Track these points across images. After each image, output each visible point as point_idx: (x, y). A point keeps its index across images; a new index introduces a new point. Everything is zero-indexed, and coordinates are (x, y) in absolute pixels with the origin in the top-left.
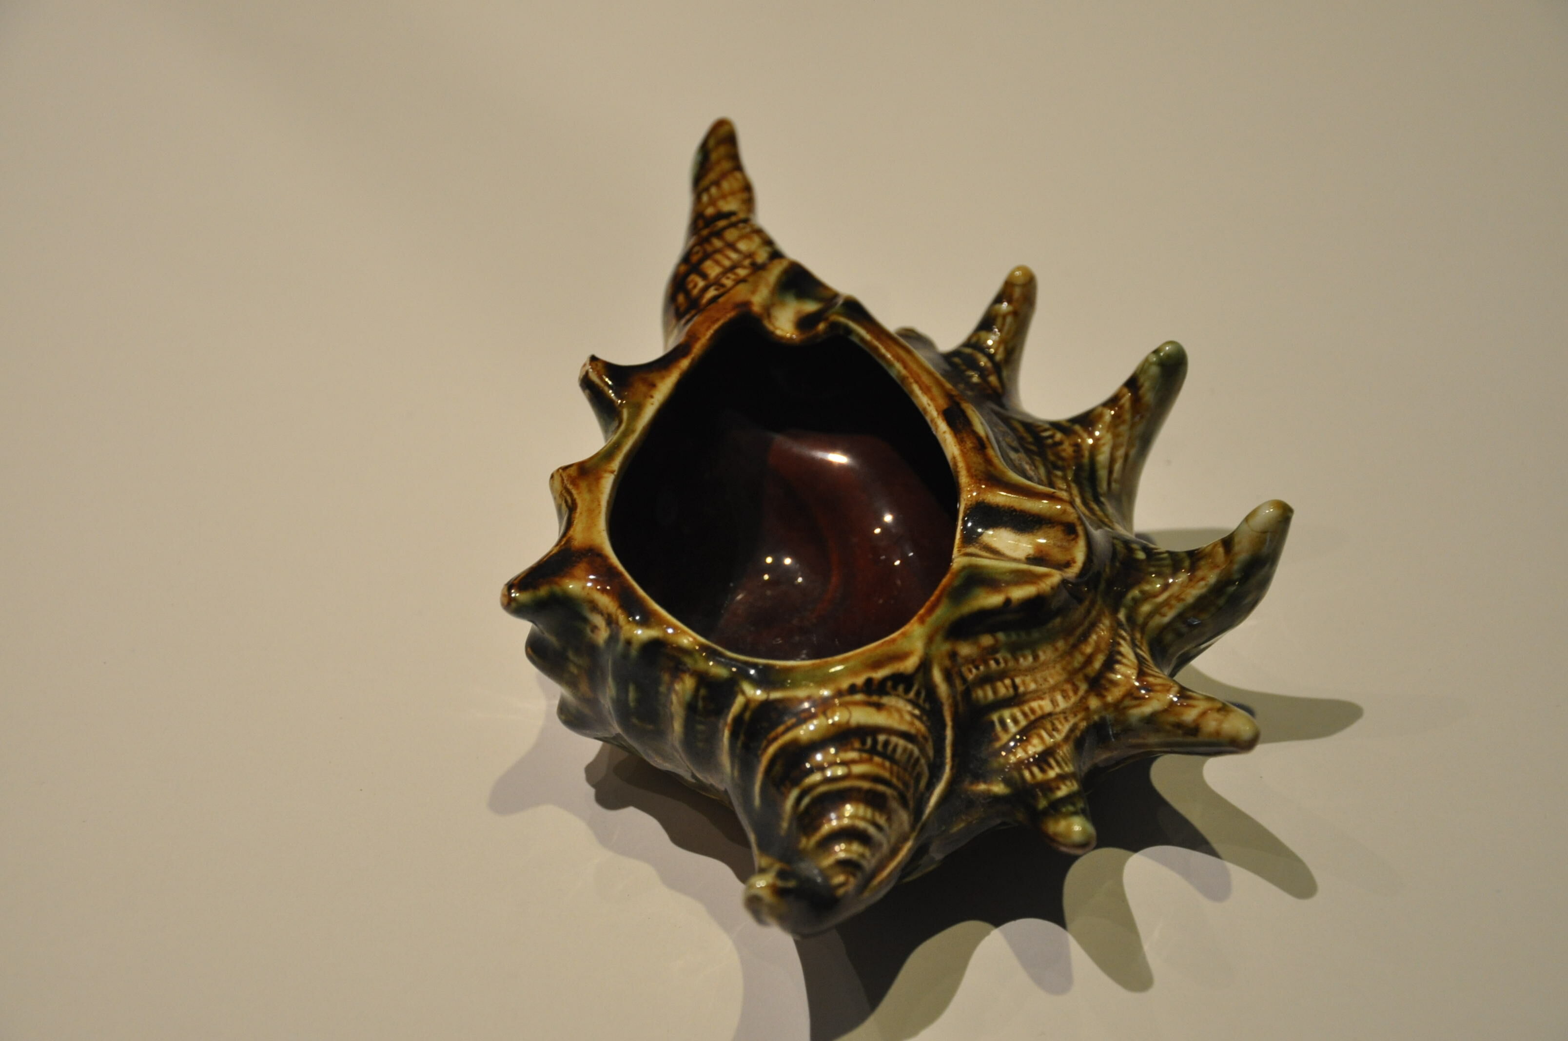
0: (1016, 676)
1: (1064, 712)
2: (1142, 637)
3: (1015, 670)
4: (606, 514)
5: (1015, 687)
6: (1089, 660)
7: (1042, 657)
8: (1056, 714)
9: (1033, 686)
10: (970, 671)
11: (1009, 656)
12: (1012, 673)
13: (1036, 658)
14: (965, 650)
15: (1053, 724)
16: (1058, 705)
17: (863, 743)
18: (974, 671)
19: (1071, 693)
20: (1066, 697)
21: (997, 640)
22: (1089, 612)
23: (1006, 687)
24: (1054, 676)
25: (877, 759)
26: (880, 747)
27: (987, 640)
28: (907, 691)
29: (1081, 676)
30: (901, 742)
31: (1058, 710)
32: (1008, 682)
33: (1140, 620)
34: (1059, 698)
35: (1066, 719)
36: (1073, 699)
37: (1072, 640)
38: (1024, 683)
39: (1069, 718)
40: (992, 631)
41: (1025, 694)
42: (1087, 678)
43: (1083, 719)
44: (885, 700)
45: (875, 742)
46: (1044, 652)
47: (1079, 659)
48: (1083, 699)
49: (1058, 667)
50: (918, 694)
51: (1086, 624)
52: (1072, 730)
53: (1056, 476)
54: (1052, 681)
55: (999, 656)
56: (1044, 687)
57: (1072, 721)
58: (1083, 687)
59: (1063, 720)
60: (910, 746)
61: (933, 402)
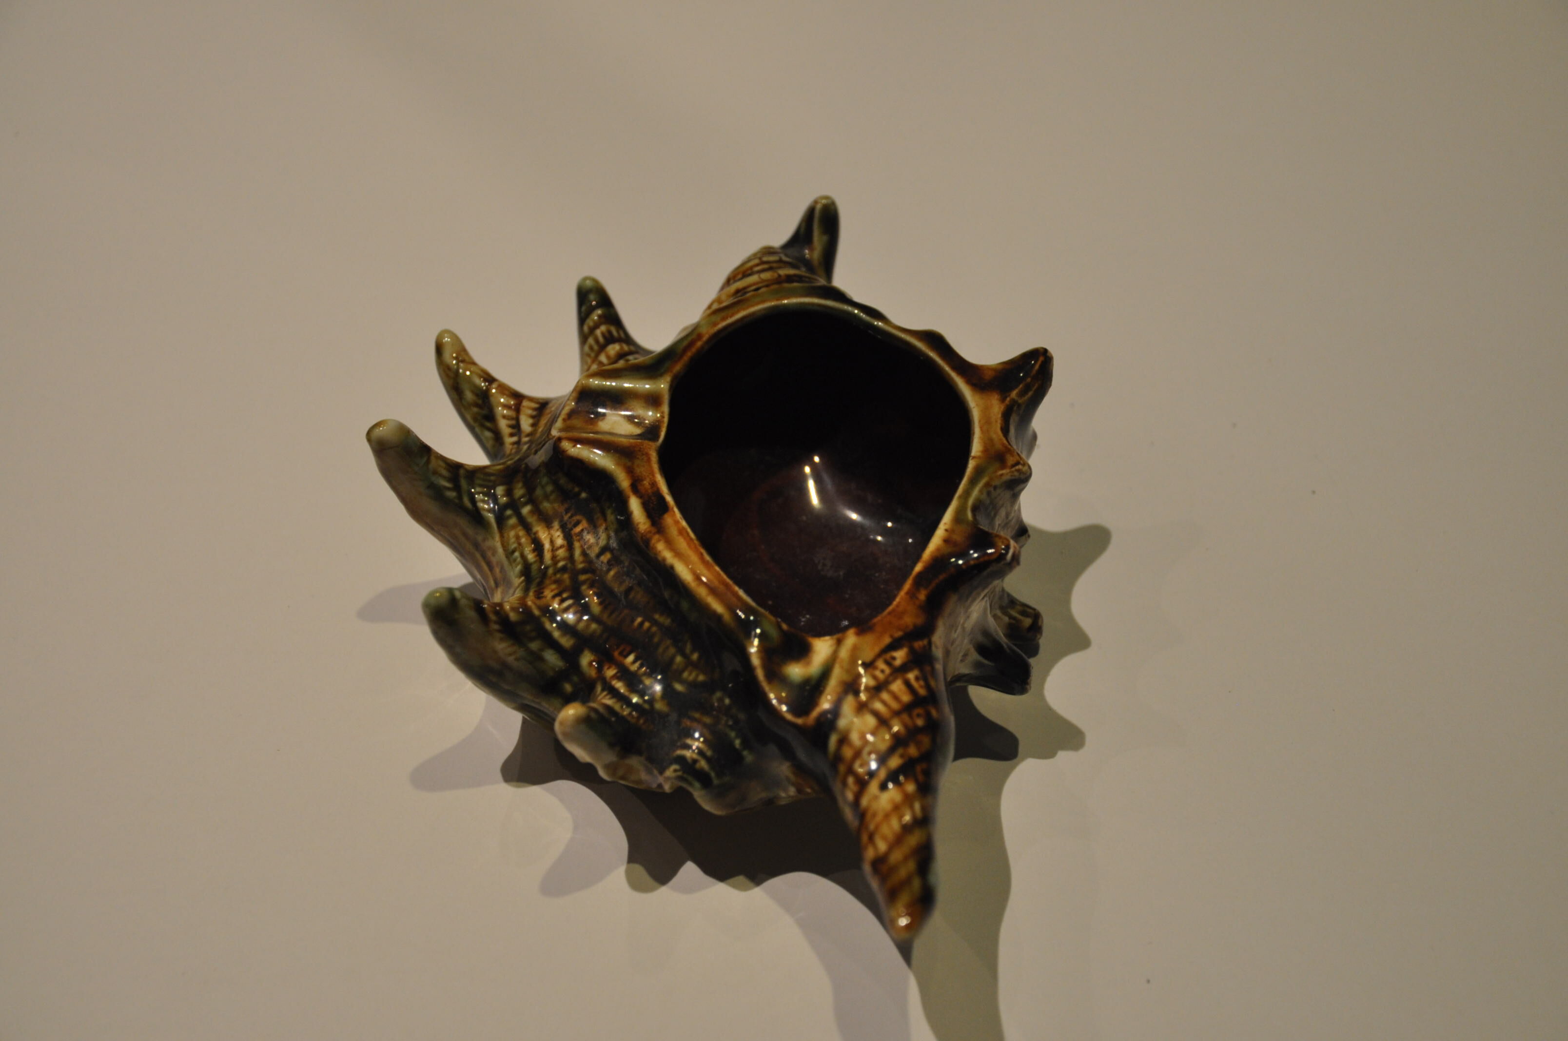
61: (675, 519)
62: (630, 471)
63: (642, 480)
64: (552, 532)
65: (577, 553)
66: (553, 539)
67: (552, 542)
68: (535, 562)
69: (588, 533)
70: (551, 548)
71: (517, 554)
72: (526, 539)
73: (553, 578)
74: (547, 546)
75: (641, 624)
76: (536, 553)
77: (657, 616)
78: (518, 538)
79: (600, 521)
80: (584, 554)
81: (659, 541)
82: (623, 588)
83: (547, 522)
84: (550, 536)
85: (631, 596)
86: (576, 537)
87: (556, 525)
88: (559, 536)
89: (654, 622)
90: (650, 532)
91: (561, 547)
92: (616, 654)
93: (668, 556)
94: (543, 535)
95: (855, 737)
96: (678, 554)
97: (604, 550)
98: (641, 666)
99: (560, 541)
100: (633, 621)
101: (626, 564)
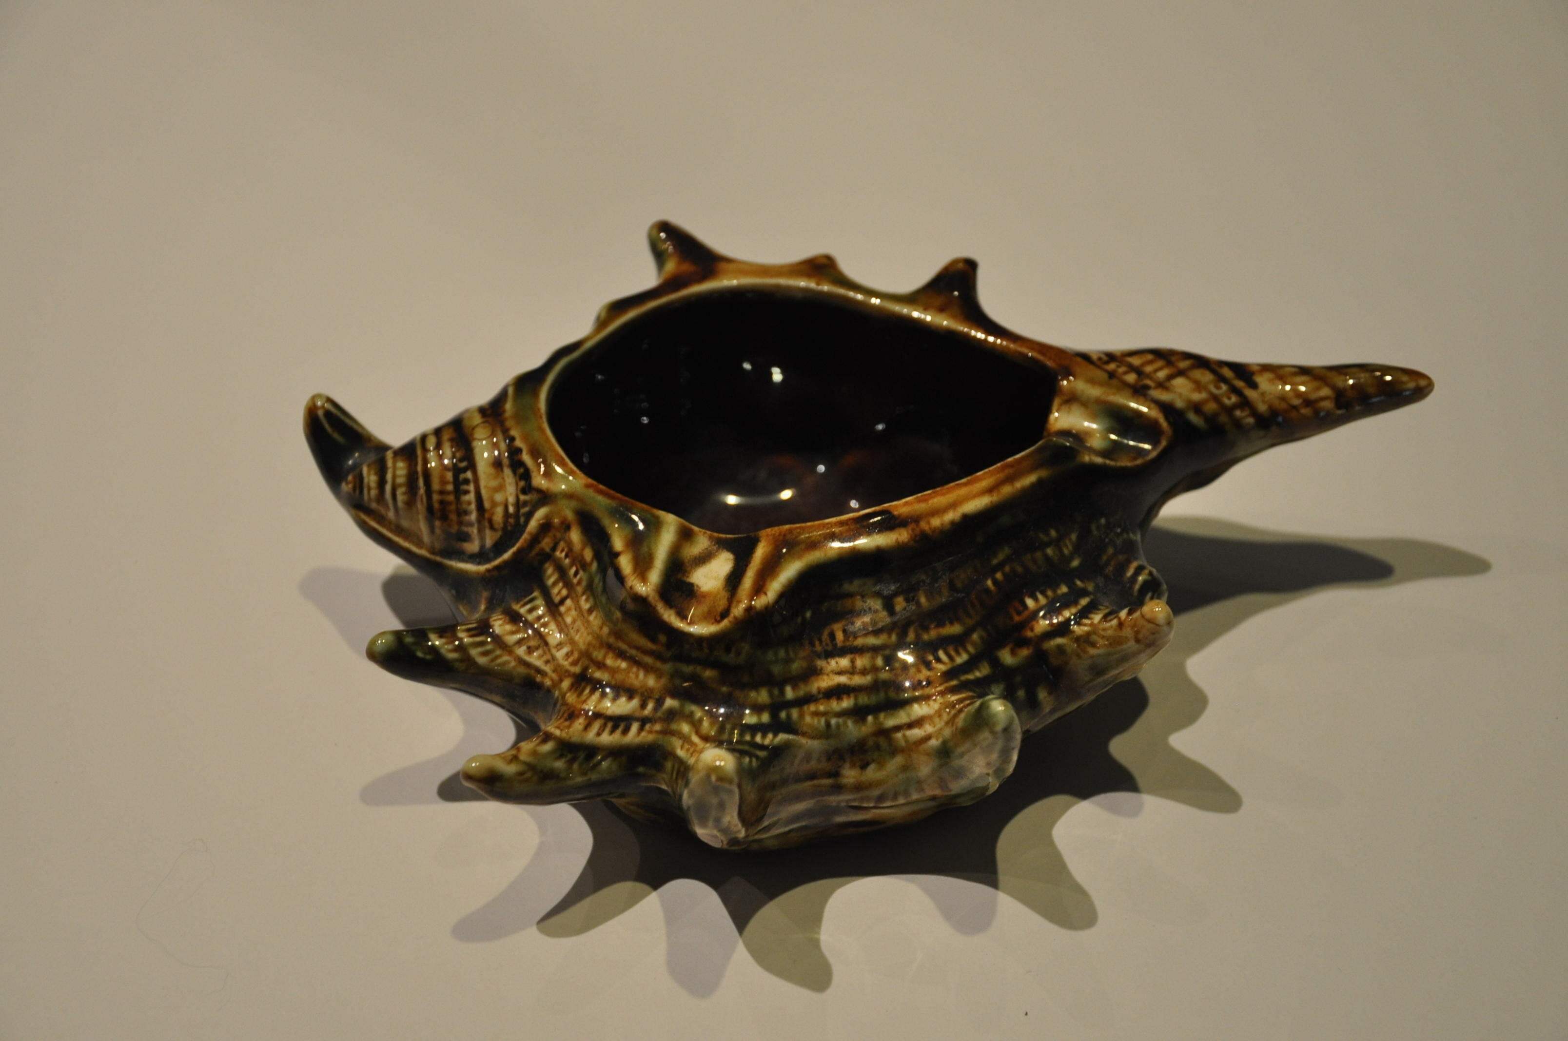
0: (572, 599)
1: (554, 658)
2: (657, 732)
3: (577, 596)
4: (763, 285)
5: (562, 602)
6: (601, 665)
7: (592, 618)
8: (549, 650)
9: (569, 620)
10: (562, 551)
11: (584, 583)
12: (574, 595)
13: (590, 611)
14: (575, 536)
15: (537, 648)
16: (558, 650)
17: (461, 460)
18: (563, 554)
19: (571, 660)
20: (568, 655)
21: (591, 564)
22: (646, 652)
23: (559, 593)
24: (582, 638)
25: (449, 476)
26: (462, 476)
27: (588, 554)
28: (524, 491)
29: (587, 662)
30: (471, 497)
31: (554, 651)
32: (564, 592)
33: (674, 726)
34: (565, 650)
35: (547, 662)
36: (566, 664)
37: (612, 640)
38: (569, 609)
39: (548, 665)
40: (597, 556)
41: (560, 614)
42: (585, 669)
43: (552, 680)
44: (507, 472)
45: (465, 470)
46: (596, 617)
47: (598, 655)
48: (568, 674)
49: (590, 638)
50: (525, 503)
51: (633, 652)
52: (538, 671)
53: (873, 658)
54: (577, 638)
55: (581, 574)
56: (572, 631)
57: (547, 669)
58: (577, 669)
59: (545, 658)
60: (473, 507)
61: (902, 506)
63: (833, 534)
64: (829, 668)
65: (872, 641)
66: (838, 670)
67: (840, 673)
68: (856, 698)
69: (853, 623)
70: (849, 676)
71: (833, 721)
72: (822, 704)
73: (899, 671)
74: (843, 679)
75: (995, 582)
76: (845, 697)
77: (995, 562)
78: (816, 714)
79: (848, 603)
80: (876, 633)
81: (928, 523)
82: (945, 592)
83: (813, 672)
84: (831, 675)
85: (959, 585)
86: (848, 640)
87: (821, 663)
88: (837, 663)
89: (1000, 567)
90: (913, 530)
91: (853, 662)
92: (1017, 618)
93: (951, 516)
94: (825, 682)
95: (1197, 397)
96: (953, 505)
97: (889, 606)
98: (1043, 593)
99: (844, 662)
100: (987, 590)
101: (924, 577)
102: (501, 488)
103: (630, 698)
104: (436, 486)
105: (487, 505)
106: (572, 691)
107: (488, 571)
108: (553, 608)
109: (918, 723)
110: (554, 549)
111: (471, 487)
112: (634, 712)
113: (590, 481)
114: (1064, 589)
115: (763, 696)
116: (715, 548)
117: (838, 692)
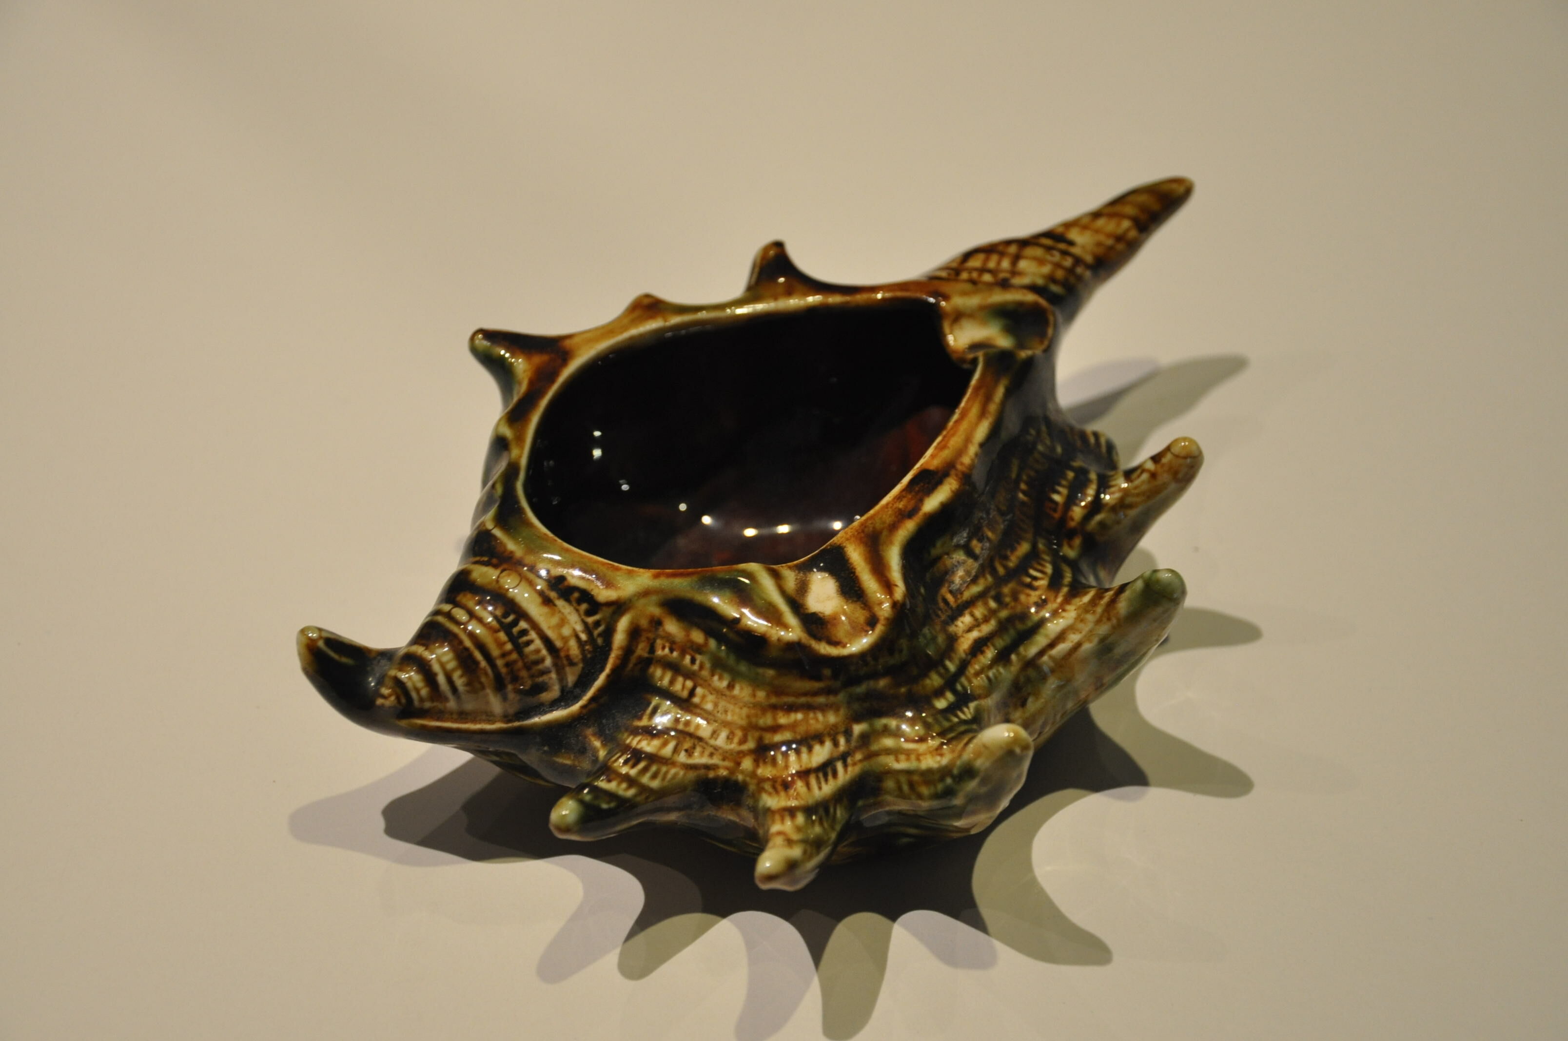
0: (701, 685)
1: (716, 748)
2: (861, 761)
3: (706, 681)
4: (618, 343)
5: (692, 693)
6: (776, 728)
7: (737, 691)
8: (707, 743)
9: (709, 706)
10: (663, 648)
11: (708, 665)
12: (701, 682)
13: (731, 686)
14: (672, 627)
15: (694, 747)
16: (716, 739)
17: (506, 615)
18: (667, 650)
19: (736, 740)
20: (729, 738)
21: (706, 644)
22: (815, 694)
23: (684, 686)
24: (736, 715)
25: (502, 636)
26: (515, 630)
27: (698, 636)
28: (589, 613)
29: (757, 734)
30: (538, 643)
31: (712, 742)
32: (689, 684)
33: (875, 747)
34: (723, 734)
35: (711, 755)
36: (734, 746)
37: (774, 700)
38: (704, 697)
39: (715, 757)
40: (709, 633)
41: (697, 706)
42: (760, 740)
43: (727, 768)
44: (560, 603)
45: (515, 623)
46: (742, 689)
47: (767, 720)
48: (742, 754)
49: (745, 711)
50: (597, 624)
51: (803, 700)
52: (707, 767)
53: (986, 604)
54: (729, 717)
55: (699, 658)
56: (719, 715)
57: (715, 760)
58: (751, 745)
59: (707, 753)
60: (544, 652)
61: (930, 459)
62: (893, 527)
63: (900, 510)
64: (960, 632)
65: (976, 589)
66: (966, 628)
67: (970, 630)
68: (994, 646)
69: (953, 582)
70: (976, 629)
71: (991, 674)
72: (975, 664)
73: (1013, 604)
74: (975, 634)
75: (1024, 493)
76: (985, 648)
77: (1014, 475)
78: (977, 674)
79: (940, 566)
80: (974, 581)
81: (962, 464)
82: (999, 519)
83: (952, 640)
84: (965, 635)
85: (1004, 508)
86: (958, 599)
87: (952, 629)
88: (962, 622)
89: (1018, 480)
90: (957, 475)
91: (972, 615)
92: (1057, 515)
93: (973, 449)
94: (965, 644)
95: (1046, 269)
96: (968, 440)
97: (970, 553)
98: (1060, 485)
99: (966, 620)
100: (1023, 503)
101: (980, 514)
102: (563, 622)
103: (822, 743)
104: (495, 652)
105: (559, 644)
106: (761, 765)
107: (583, 707)
108: (685, 703)
109: (1061, 637)
110: (652, 650)
111: (533, 635)
112: (832, 754)
113: (653, 571)
114: (1071, 475)
115: (935, 680)
116: (802, 575)
117: (978, 647)
